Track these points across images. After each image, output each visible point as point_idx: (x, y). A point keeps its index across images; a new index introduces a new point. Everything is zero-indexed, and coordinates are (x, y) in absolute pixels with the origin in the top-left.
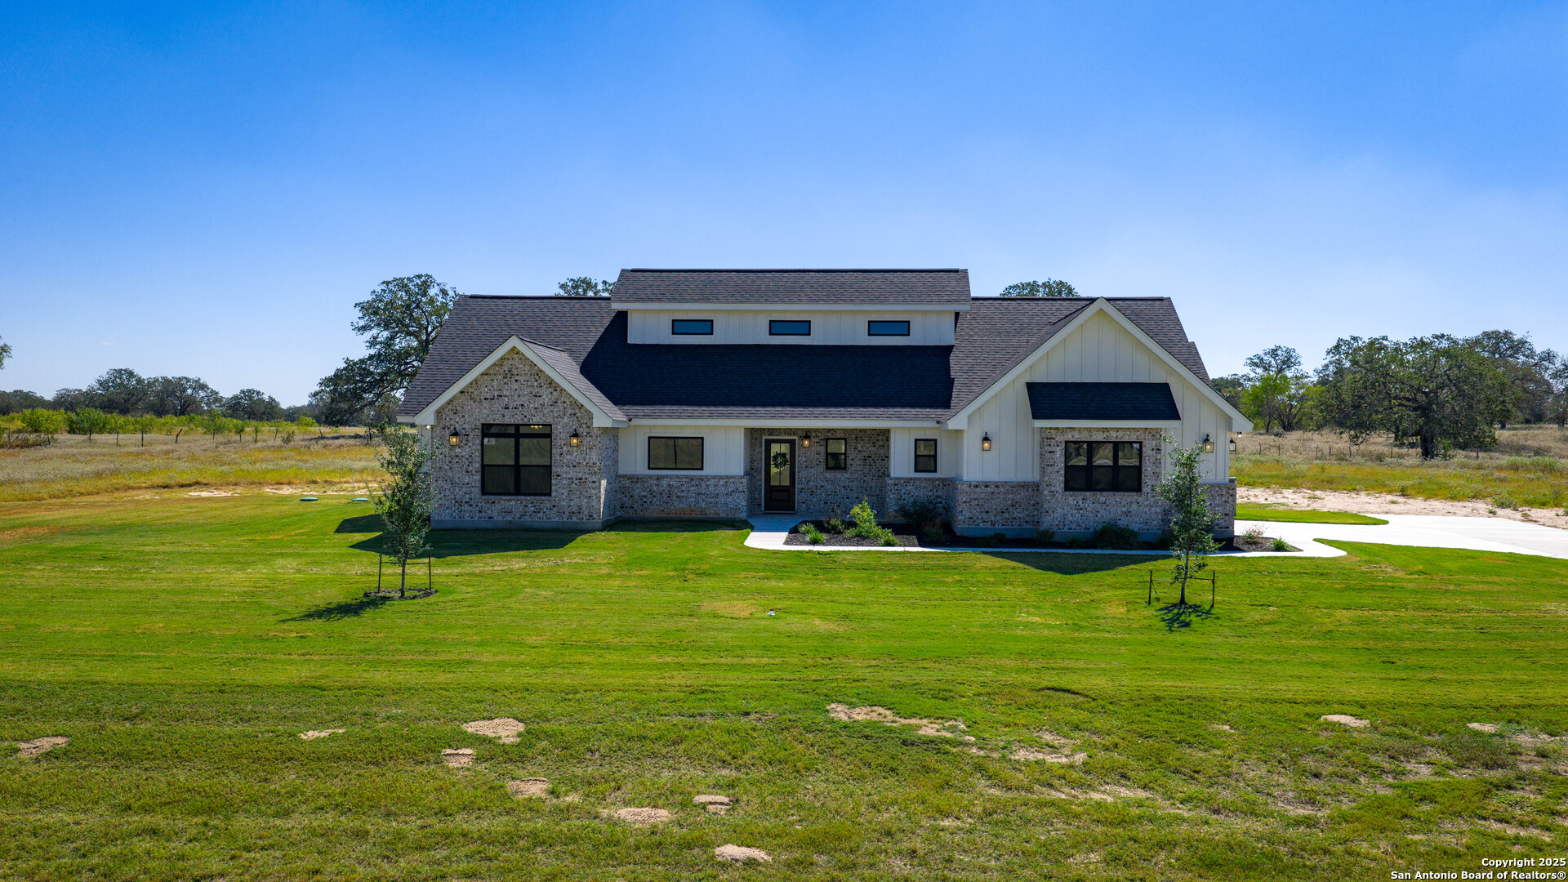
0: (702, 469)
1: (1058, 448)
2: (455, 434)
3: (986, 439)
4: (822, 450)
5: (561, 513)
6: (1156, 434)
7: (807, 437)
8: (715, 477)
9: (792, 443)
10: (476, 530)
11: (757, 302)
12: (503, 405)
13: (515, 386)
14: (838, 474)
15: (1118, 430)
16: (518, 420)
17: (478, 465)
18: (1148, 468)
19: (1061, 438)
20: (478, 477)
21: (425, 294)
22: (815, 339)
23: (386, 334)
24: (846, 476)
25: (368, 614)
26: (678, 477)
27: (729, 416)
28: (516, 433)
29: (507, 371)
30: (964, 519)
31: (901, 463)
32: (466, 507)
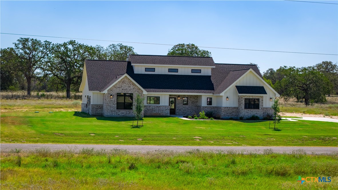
0: (159, 104)
1: (243, 100)
2: (111, 95)
3: (227, 98)
4: (182, 100)
6: (262, 97)
7: (179, 97)
8: (163, 106)
9: (175, 98)
12: (122, 89)
13: (125, 84)
14: (186, 106)
15: (255, 96)
16: (125, 92)
17: (116, 103)
18: (260, 104)
19: (244, 98)
20: (116, 105)
22: (179, 73)
26: (154, 106)
27: (165, 92)
28: (125, 95)
29: (123, 81)
31: (204, 103)
32: (113, 112)
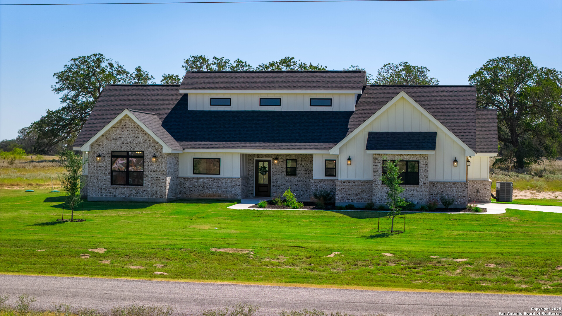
0: (219, 174)
1: (379, 164)
2: (99, 156)
3: (349, 159)
4: (284, 165)
5: (148, 194)
6: (426, 157)
7: (276, 159)
8: (225, 178)
9: (269, 161)
10: (108, 202)
11: (253, 89)
12: (121, 142)
13: (127, 133)
14: (292, 178)
15: (407, 155)
16: (128, 149)
17: (109, 171)
18: (422, 173)
19: (381, 159)
20: (109, 177)
21: (98, 66)
22: (284, 108)
23: (73, 93)
24: (296, 179)
25: (58, 226)
26: (207, 178)
27: (232, 148)
28: (127, 155)
29: (123, 126)
30: (340, 198)
31: (318, 173)
32: (104, 191)
